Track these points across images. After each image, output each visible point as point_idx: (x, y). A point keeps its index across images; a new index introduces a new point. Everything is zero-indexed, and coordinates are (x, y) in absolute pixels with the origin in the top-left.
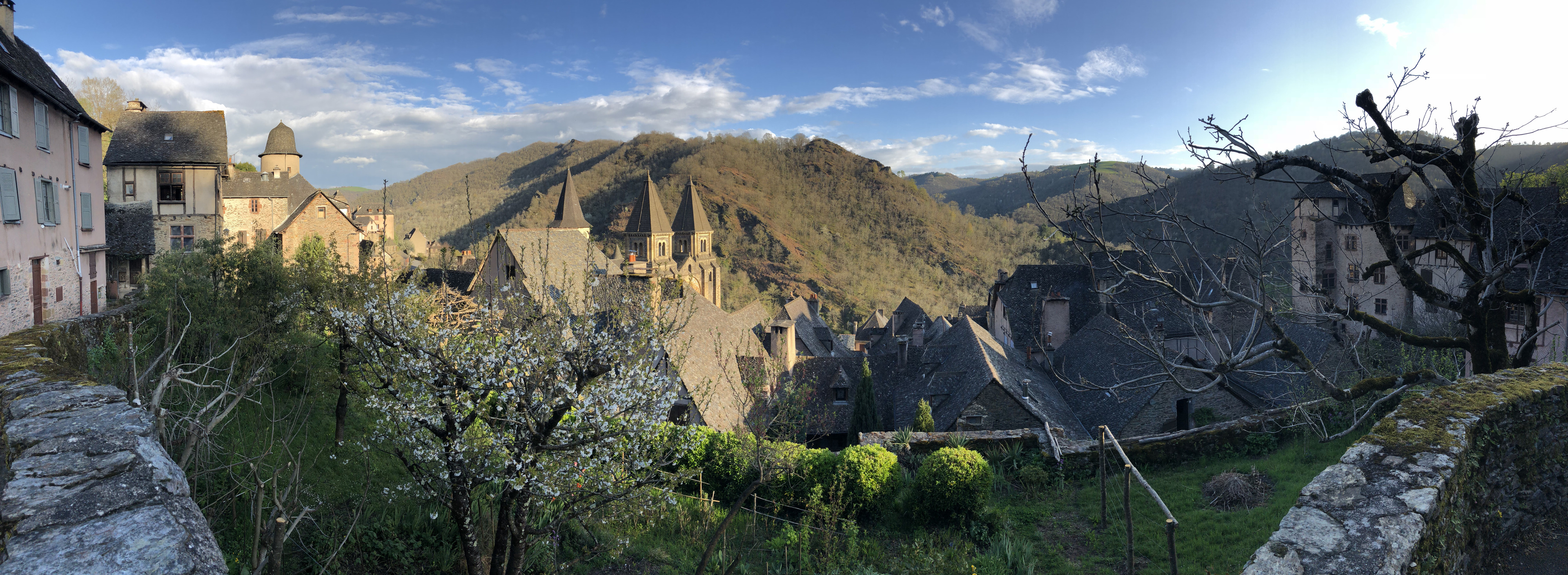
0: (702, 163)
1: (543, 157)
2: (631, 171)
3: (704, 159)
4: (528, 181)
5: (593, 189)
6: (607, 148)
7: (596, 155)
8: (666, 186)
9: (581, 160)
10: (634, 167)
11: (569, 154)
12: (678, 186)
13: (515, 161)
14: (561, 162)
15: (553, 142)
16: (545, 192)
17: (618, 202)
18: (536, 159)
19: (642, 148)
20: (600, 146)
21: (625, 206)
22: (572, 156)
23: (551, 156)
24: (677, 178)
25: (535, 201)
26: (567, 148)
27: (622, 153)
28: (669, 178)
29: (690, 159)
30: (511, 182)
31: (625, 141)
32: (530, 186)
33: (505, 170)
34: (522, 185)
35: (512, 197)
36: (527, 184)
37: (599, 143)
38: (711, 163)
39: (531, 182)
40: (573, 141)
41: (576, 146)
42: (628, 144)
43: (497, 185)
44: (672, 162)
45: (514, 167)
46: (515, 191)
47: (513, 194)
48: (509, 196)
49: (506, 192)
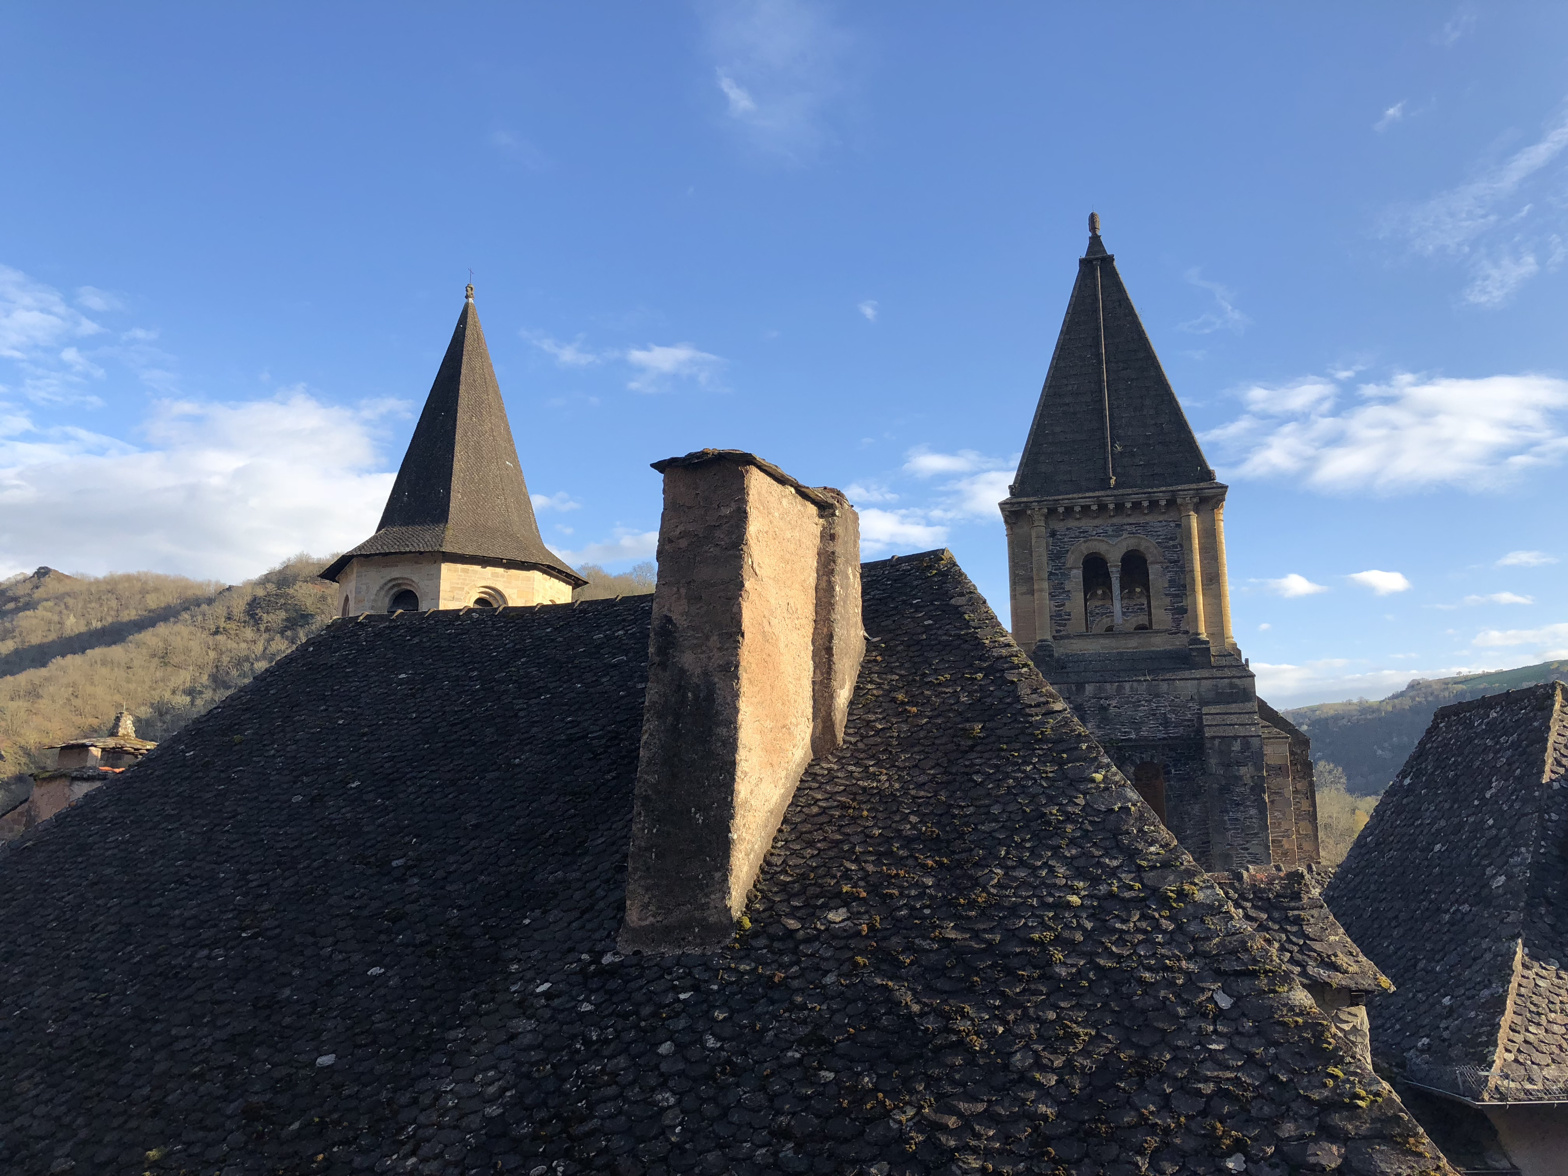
19: (304, 592)
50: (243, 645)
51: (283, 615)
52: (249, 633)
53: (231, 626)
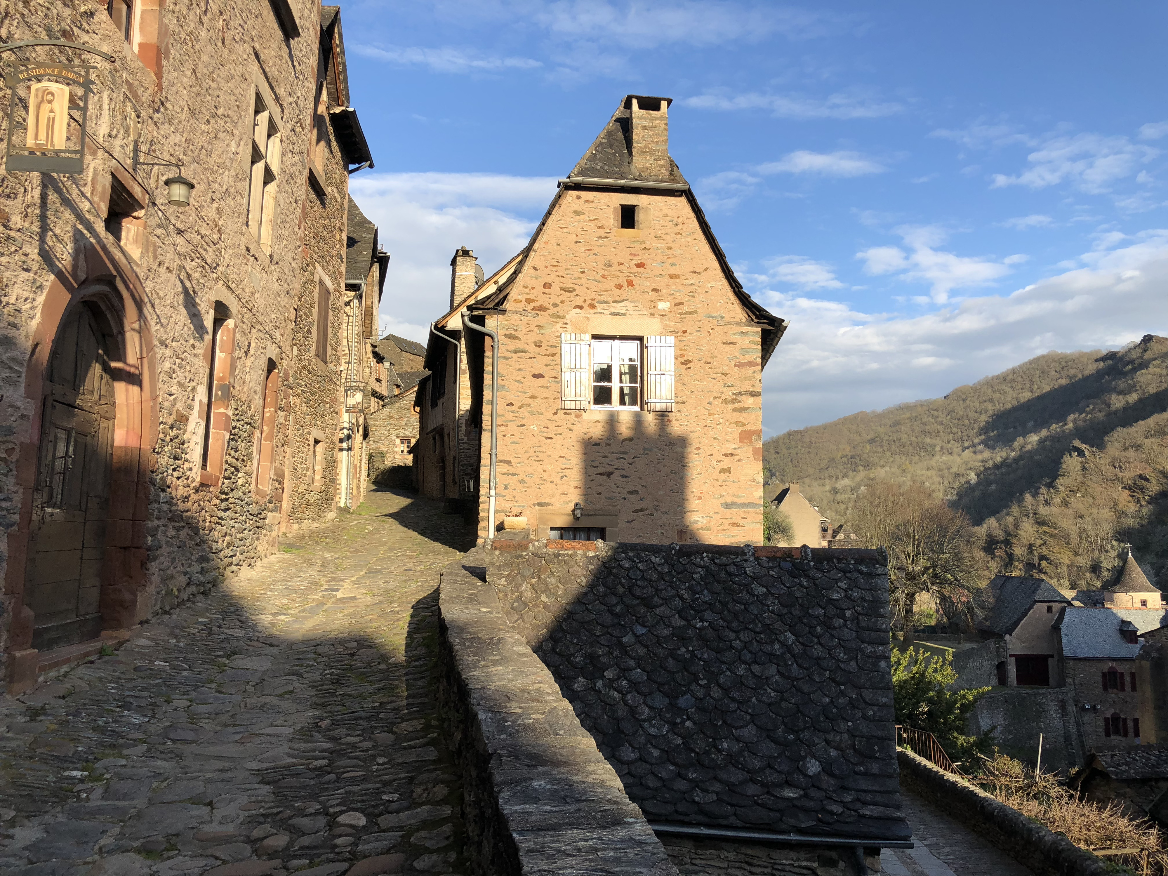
25: (1071, 463)
30: (989, 439)
34: (1020, 441)
35: (997, 466)
45: (992, 408)
46: (1004, 455)
47: (998, 459)
48: (990, 464)
49: (980, 457)
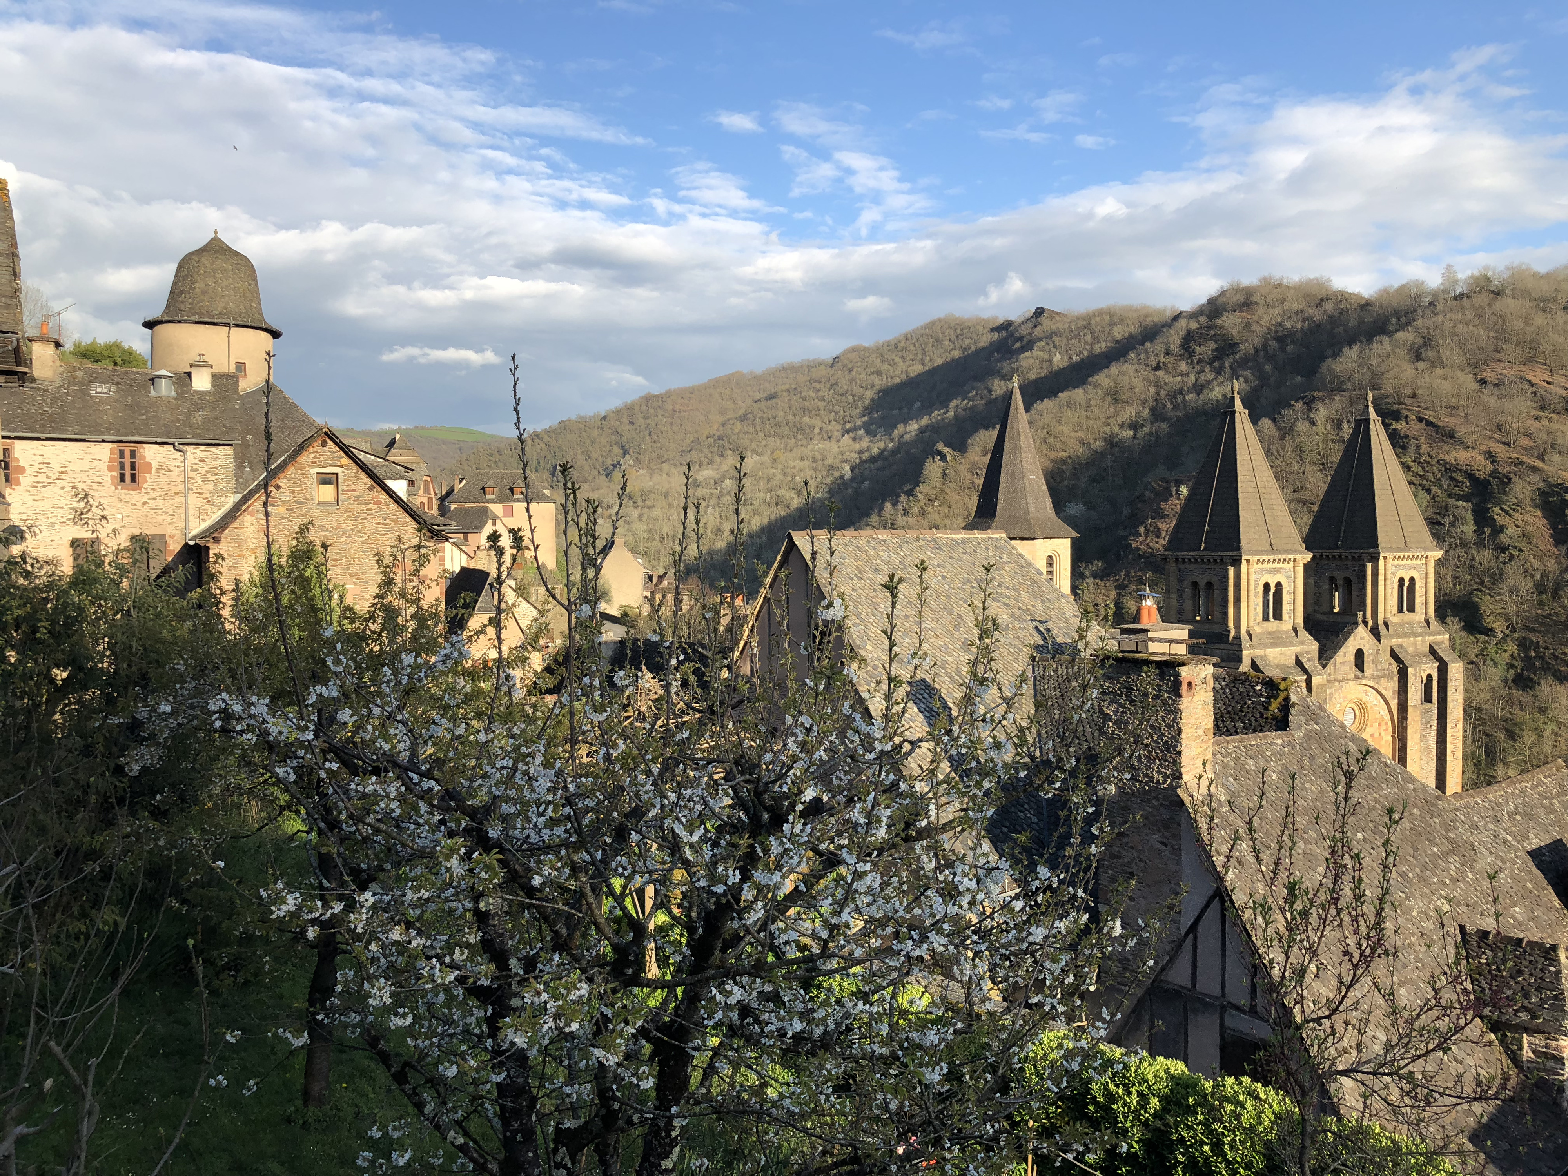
0: (1418, 357)
1: (957, 354)
2: (1198, 388)
3: (1427, 342)
4: (918, 418)
5: (1090, 438)
6: (1133, 329)
7: (1101, 347)
8: (1302, 426)
9: (1059, 360)
10: (1209, 375)
11: (1029, 346)
12: (1338, 424)
13: (885, 367)
14: (1006, 367)
15: (986, 315)
16: (961, 447)
17: (1161, 470)
18: (939, 361)
19: (1230, 322)
20: (1112, 325)
21: (1179, 483)
22: (1036, 352)
23: (978, 352)
24: (1338, 402)
25: (933, 468)
26: (1024, 331)
27: (1174, 338)
28: (1310, 404)
29: (1383, 346)
30: (871, 422)
31: (1186, 306)
32: (922, 431)
33: (857, 390)
34: (900, 428)
35: (873, 459)
36: (914, 427)
37: (1113, 317)
38: (1451, 353)
39: (925, 421)
40: (1040, 312)
41: (1046, 324)
42: (1194, 315)
43: (835, 428)
44: (1323, 358)
45: (879, 383)
46: (882, 445)
47: (875, 451)
48: (866, 456)
49: (857, 446)
50: (1178, 379)
51: (1213, 345)
52: (1183, 367)
53: (1170, 360)
